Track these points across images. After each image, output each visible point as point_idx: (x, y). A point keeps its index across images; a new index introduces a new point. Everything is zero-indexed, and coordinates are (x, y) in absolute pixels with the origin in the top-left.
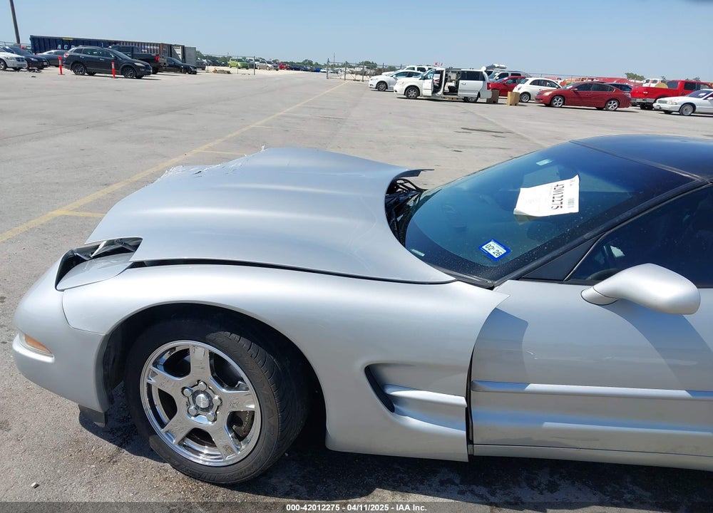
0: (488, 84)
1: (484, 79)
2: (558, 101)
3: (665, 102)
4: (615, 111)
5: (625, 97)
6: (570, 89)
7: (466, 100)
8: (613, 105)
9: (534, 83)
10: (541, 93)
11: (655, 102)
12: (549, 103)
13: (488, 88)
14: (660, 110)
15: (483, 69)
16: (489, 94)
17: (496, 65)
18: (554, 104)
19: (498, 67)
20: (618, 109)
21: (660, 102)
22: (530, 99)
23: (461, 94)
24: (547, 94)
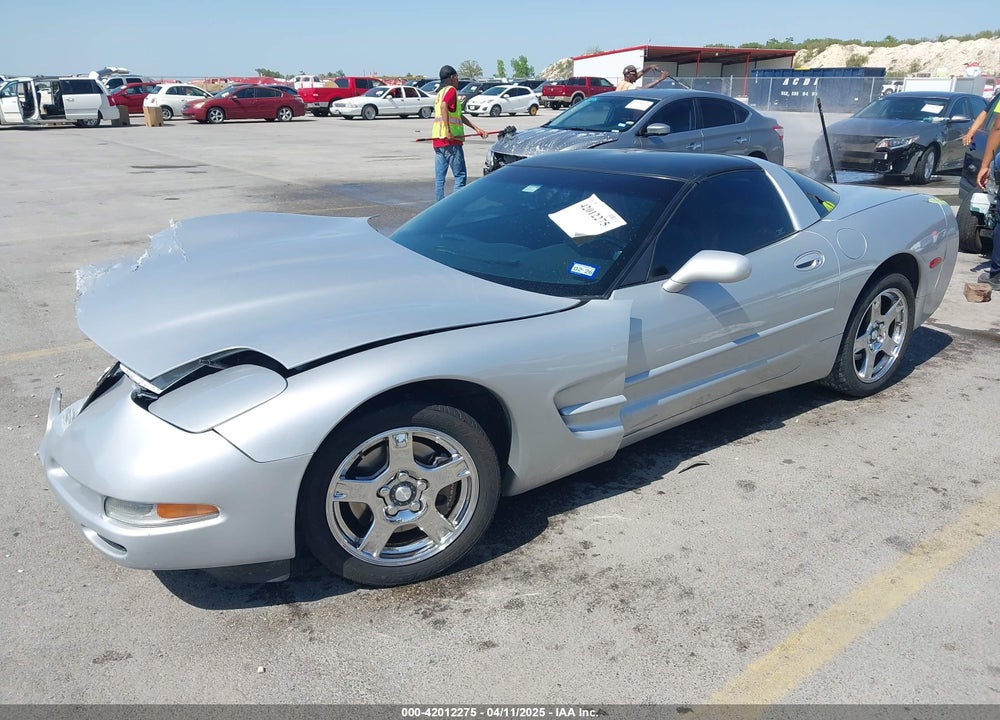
0: (109, 98)
1: (100, 91)
2: (216, 115)
3: (344, 106)
4: (290, 121)
5: (297, 102)
6: (227, 97)
7: (80, 124)
8: (286, 114)
9: (171, 91)
10: (189, 106)
11: (330, 105)
12: (204, 118)
13: (112, 104)
14: (340, 115)
15: (93, 76)
16: (114, 113)
17: (114, 69)
18: (213, 118)
19: (116, 72)
20: (294, 119)
21: (337, 105)
22: (173, 115)
23: (71, 116)
24: (199, 106)
